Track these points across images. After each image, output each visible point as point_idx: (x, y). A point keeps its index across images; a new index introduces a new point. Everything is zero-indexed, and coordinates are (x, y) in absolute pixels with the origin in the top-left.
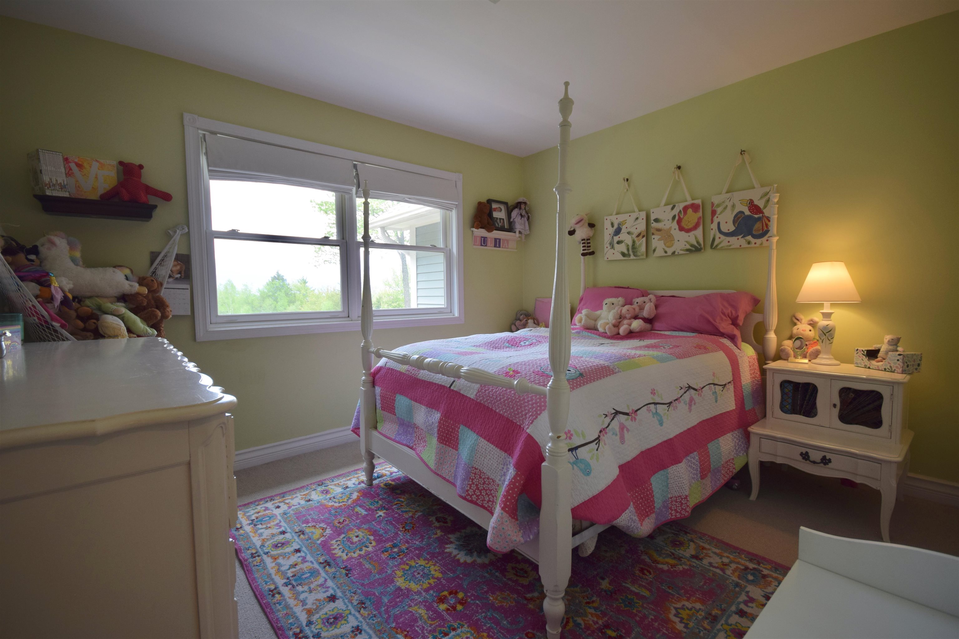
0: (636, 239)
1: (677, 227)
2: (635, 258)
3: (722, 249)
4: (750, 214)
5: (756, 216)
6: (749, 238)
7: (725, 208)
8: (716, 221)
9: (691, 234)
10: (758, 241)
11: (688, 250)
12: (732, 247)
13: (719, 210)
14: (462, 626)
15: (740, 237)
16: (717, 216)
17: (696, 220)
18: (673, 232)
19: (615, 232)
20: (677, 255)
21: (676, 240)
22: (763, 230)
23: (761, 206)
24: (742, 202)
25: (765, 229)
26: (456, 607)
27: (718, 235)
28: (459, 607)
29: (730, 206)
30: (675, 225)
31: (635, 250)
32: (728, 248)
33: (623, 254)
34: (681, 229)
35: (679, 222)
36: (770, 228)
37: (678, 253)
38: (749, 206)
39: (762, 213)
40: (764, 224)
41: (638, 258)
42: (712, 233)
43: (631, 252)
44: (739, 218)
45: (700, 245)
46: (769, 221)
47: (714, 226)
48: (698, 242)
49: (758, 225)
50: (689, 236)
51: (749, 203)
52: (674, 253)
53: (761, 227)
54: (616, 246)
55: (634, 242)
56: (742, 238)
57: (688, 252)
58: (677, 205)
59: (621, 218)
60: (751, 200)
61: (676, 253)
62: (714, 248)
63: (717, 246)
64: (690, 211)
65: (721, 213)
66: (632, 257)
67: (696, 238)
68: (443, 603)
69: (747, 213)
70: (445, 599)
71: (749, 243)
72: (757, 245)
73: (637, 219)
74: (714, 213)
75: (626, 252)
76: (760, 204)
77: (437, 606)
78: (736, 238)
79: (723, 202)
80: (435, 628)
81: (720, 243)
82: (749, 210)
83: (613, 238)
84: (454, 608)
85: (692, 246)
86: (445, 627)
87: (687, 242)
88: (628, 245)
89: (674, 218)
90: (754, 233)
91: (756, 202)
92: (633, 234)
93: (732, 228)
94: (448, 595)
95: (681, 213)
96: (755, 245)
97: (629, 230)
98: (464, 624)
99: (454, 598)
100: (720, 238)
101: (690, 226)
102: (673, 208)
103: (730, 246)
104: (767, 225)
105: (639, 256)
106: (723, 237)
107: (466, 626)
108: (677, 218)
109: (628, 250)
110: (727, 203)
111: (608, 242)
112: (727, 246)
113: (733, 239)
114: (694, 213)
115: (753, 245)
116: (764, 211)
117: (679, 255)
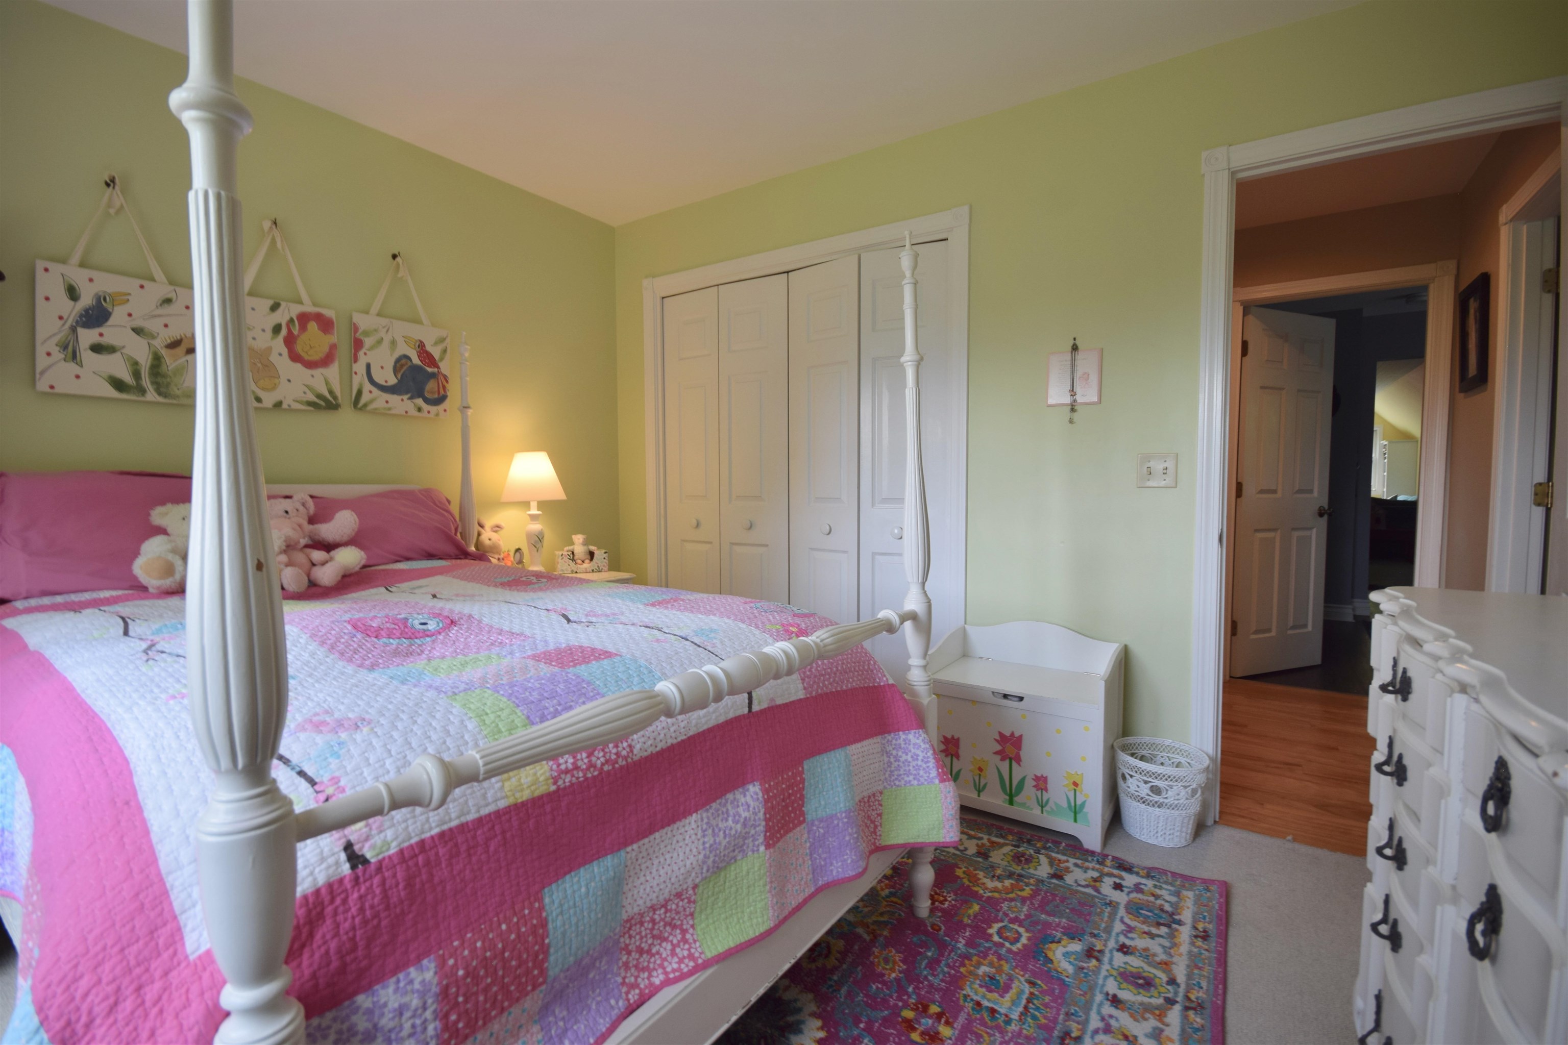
0: (164, 352)
1: (285, 351)
2: (160, 399)
3: (375, 412)
4: (419, 363)
5: (429, 370)
6: (420, 401)
7: (380, 341)
8: (363, 360)
9: (318, 372)
10: (433, 409)
11: (310, 404)
12: (393, 412)
13: (368, 342)
14: (966, 996)
15: (405, 397)
16: (364, 350)
17: (326, 349)
18: (274, 358)
19: (81, 316)
20: (285, 410)
21: (283, 379)
22: (439, 393)
23: (436, 355)
24: (407, 340)
25: (442, 392)
26: (936, 1014)
27: (367, 386)
28: (934, 1009)
29: (387, 339)
30: (278, 344)
31: (159, 380)
32: (386, 413)
33: (118, 385)
34: (295, 357)
35: (290, 341)
36: (448, 394)
37: (289, 406)
38: (418, 350)
39: (438, 367)
40: (441, 385)
41: (174, 402)
42: (356, 380)
43: (146, 382)
44: (402, 366)
45: (335, 398)
46: (447, 382)
47: (360, 367)
48: (331, 392)
49: (431, 385)
50: (313, 376)
51: (419, 346)
52: (278, 405)
53: (437, 389)
54: (87, 356)
55: (157, 360)
56: (409, 399)
57: (311, 408)
58: (283, 304)
59: (108, 284)
60: (421, 342)
61: (285, 406)
62: (361, 409)
63: (365, 405)
64: (313, 326)
65: (371, 348)
66: (151, 395)
67: (327, 383)
68: (938, 1033)
69: (416, 360)
70: (929, 1035)
71: (419, 410)
72: (432, 415)
73: (168, 301)
74: (358, 344)
75: (128, 378)
76: (436, 352)
77: (950, 1039)
78: (400, 397)
79: (376, 330)
80: (991, 1028)
81: (372, 401)
82: (419, 357)
83: (73, 329)
84: (939, 1016)
85: (319, 396)
86: (982, 1015)
87: (307, 386)
88: (136, 363)
89: (277, 329)
90: (427, 395)
91: (429, 348)
92: (153, 337)
93: (392, 381)
94: (919, 1031)
95: (294, 325)
96: (428, 416)
97: (138, 323)
98: (961, 995)
99: (919, 1023)
100: (371, 392)
101: (315, 356)
102: (275, 307)
103: (390, 409)
104: (444, 387)
105: (175, 397)
106: (376, 391)
107: (964, 992)
108: (284, 332)
109: (137, 375)
110: (382, 334)
111: (56, 339)
112: (385, 409)
113: (394, 399)
114: (320, 333)
115: (425, 414)
116: (441, 365)
117: (290, 410)
